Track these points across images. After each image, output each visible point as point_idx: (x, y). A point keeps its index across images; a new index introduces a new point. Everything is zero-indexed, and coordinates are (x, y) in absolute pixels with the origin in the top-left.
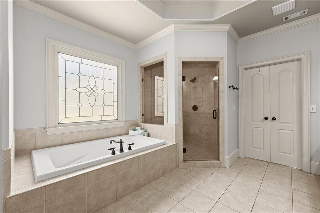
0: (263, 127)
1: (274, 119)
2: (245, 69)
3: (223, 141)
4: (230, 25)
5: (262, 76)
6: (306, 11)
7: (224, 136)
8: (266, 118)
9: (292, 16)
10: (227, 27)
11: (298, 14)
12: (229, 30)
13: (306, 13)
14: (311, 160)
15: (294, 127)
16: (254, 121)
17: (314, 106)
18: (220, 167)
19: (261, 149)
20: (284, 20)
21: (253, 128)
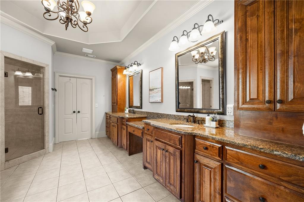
0: (72, 118)
1: (79, 112)
2: (60, 76)
3: (48, 132)
4: (55, 42)
5: (72, 84)
6: (95, 56)
7: (49, 128)
8: (74, 112)
9: (89, 55)
10: (53, 43)
11: (92, 56)
12: (53, 45)
13: (95, 57)
14: (96, 132)
15: (89, 115)
16: (66, 115)
17: (97, 104)
18: (45, 154)
19: (71, 133)
20: (86, 55)
21: (65, 119)
